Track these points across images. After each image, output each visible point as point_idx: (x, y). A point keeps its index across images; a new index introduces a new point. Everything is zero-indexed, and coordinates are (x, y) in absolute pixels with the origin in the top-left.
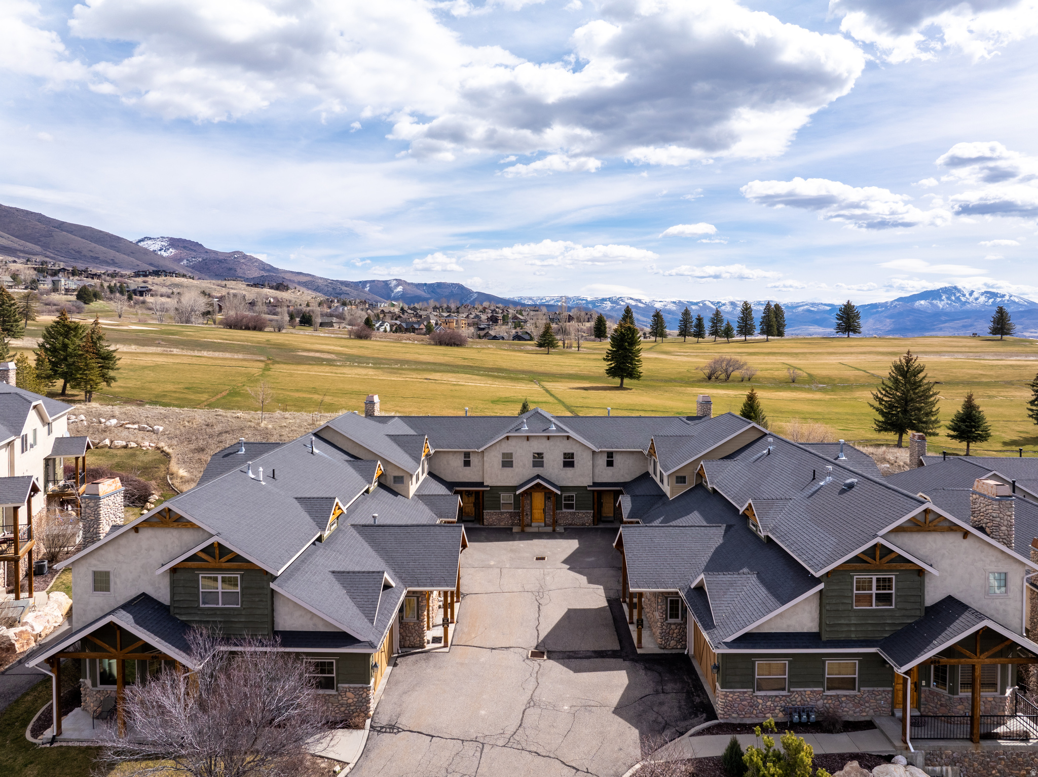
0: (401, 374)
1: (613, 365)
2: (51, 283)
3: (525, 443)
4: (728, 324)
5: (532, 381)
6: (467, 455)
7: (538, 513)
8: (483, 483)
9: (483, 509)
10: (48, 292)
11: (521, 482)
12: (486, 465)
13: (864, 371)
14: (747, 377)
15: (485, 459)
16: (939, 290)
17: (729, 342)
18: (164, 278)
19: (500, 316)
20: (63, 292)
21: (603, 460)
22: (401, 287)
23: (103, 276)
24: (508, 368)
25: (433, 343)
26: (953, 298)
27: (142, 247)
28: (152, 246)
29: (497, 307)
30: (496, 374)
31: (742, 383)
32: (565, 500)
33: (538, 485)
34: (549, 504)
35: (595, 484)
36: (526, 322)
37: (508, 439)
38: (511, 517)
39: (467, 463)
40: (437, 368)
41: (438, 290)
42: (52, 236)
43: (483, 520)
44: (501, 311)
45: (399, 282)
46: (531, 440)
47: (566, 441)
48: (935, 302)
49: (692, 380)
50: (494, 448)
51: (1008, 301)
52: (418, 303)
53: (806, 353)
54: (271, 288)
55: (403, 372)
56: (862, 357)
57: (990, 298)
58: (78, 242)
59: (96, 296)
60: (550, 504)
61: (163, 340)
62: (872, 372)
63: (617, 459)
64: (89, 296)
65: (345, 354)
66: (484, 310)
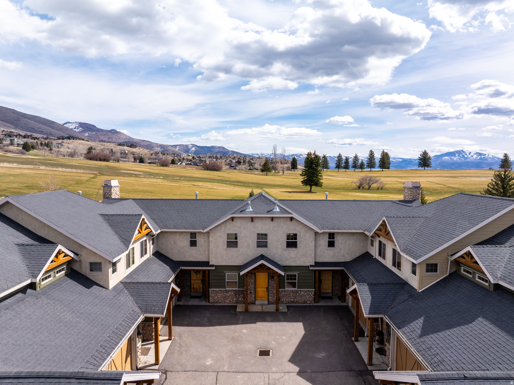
0: (178, 182)
1: (306, 178)
2: (10, 140)
3: (250, 224)
4: (362, 162)
5: (257, 188)
6: (193, 235)
7: (261, 291)
8: (208, 262)
9: (209, 287)
10: (8, 145)
11: (246, 262)
12: (212, 246)
13: (444, 185)
14: (380, 188)
15: (210, 239)
16: (454, 152)
17: (362, 172)
18: (72, 140)
19: (242, 161)
20: (16, 145)
21: (324, 241)
22: (194, 148)
23: (40, 139)
24: (244, 181)
25: (203, 169)
26: (461, 156)
27: (65, 127)
28: (71, 126)
29: (241, 157)
30: (236, 184)
31: (378, 191)
32: (287, 279)
33: (262, 266)
34: (272, 282)
35: (317, 264)
36: (255, 163)
37: (233, 220)
38: (236, 295)
39: (193, 243)
40: (201, 180)
41: (212, 150)
42: (20, 121)
43: (209, 298)
44: (242, 159)
45: (194, 145)
46: (255, 221)
47: (289, 222)
48: (452, 157)
49: (349, 188)
50: (219, 228)
51: (487, 157)
52: (201, 155)
53: (406, 176)
54: (128, 146)
55: (180, 181)
56: (438, 178)
57: (478, 156)
58: (32, 123)
59: (33, 147)
60: (274, 283)
61: (38, 162)
62: (448, 185)
63: (338, 240)
64: (29, 147)
65: (150, 172)
66: (234, 158)
